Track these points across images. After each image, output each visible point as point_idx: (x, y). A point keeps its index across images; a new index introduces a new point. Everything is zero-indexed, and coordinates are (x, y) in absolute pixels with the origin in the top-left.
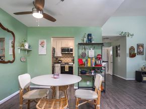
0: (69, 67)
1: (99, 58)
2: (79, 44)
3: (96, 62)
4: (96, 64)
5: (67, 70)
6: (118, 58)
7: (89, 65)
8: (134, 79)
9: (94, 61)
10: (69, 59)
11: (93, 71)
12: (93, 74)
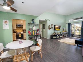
0: (21, 35)
1: (38, 30)
2: (28, 24)
3: (36, 33)
4: (37, 34)
5: (20, 36)
6: (44, 29)
7: (34, 34)
8: (50, 38)
9: (36, 32)
10: (21, 30)
11: (35, 37)
12: (35, 38)
